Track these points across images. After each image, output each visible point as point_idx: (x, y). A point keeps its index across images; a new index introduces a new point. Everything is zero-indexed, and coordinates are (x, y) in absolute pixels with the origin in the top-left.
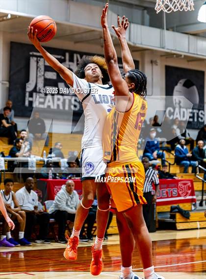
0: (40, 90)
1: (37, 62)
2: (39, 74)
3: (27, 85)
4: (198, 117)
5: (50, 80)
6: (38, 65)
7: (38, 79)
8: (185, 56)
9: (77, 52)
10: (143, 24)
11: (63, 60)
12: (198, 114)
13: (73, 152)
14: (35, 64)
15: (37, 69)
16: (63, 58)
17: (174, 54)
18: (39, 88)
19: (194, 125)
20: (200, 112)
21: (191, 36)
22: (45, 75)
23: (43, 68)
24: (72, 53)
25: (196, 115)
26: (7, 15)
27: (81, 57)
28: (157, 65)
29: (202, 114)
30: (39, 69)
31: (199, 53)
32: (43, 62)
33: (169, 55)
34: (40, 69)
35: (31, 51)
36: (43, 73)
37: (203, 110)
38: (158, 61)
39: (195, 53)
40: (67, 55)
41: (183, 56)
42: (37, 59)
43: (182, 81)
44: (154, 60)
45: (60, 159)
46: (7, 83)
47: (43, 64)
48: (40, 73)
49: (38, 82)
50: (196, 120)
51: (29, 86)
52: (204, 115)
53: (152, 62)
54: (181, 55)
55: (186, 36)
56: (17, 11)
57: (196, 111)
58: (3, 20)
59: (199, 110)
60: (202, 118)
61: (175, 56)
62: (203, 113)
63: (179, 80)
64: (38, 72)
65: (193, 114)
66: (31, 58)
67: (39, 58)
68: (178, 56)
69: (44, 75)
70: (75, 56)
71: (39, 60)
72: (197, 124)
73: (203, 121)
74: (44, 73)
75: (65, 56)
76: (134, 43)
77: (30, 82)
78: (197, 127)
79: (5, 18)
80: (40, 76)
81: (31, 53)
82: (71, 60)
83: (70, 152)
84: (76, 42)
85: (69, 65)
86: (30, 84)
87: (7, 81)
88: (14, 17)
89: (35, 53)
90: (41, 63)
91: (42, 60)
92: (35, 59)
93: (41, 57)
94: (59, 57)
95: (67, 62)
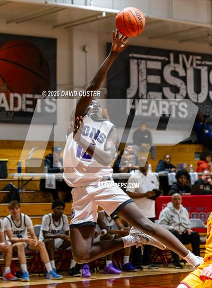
0: (142, 96)
1: (138, 65)
2: (140, 79)
3: (128, 91)
5: (153, 84)
6: (139, 69)
7: (140, 84)
9: (182, 53)
11: (167, 61)
13: (182, 165)
14: (136, 67)
15: (138, 73)
16: (167, 59)
18: (142, 94)
22: (148, 79)
23: (144, 72)
24: (177, 54)
26: (101, 13)
27: (188, 59)
30: (140, 73)
32: (145, 64)
34: (142, 73)
35: (131, 53)
36: (145, 77)
40: (172, 56)
42: (138, 62)
45: (167, 174)
46: (105, 89)
47: (145, 67)
48: (142, 77)
49: (140, 87)
51: (130, 92)
56: (113, 9)
58: (98, 19)
64: (140, 76)
66: (131, 60)
67: (140, 61)
69: (146, 79)
70: (181, 56)
71: (141, 63)
74: (147, 77)
75: (169, 57)
77: (131, 88)
79: (99, 17)
80: (142, 80)
81: (131, 55)
82: (176, 61)
83: (179, 164)
84: (181, 41)
85: (175, 68)
86: (131, 90)
87: (104, 87)
88: (109, 15)
89: (135, 55)
90: (143, 66)
91: (143, 62)
92: (136, 61)
93: (142, 59)
94: (163, 58)
95: (172, 64)
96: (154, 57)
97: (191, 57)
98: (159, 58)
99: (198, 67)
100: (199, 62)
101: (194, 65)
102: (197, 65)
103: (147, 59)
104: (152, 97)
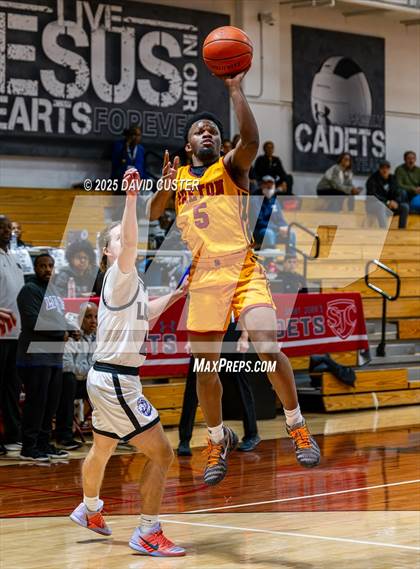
4: (371, 145)
5: (20, 63)
8: (338, 2)
11: (49, 15)
12: (370, 138)
16: (50, 11)
19: (361, 164)
20: (376, 134)
22: (9, 52)
23: (2, 37)
25: (365, 140)
27: (94, 13)
28: (272, 25)
29: (379, 138)
32: (3, 20)
33: (299, 2)
36: (3, 48)
37: (383, 129)
38: (276, 16)
40: (60, 4)
41: (333, 3)
43: (332, 62)
44: (266, 12)
47: (3, 26)
50: (365, 154)
52: (384, 141)
53: (259, 17)
54: (329, 1)
57: (364, 133)
59: (373, 130)
60: (379, 149)
62: (382, 138)
63: (325, 60)
65: (360, 138)
68: (323, 2)
69: (6, 52)
70: (79, 5)
72: (368, 162)
73: (381, 155)
74: (7, 47)
75: (54, 6)
82: (70, 16)
85: (66, 29)
94: (41, 8)
95: (61, 20)
96: (24, 6)
97: (101, 7)
98: (35, 8)
99: (116, 29)
100: (117, 19)
101: (108, 24)
102: (114, 24)
103: (7, 10)
104: (17, 91)
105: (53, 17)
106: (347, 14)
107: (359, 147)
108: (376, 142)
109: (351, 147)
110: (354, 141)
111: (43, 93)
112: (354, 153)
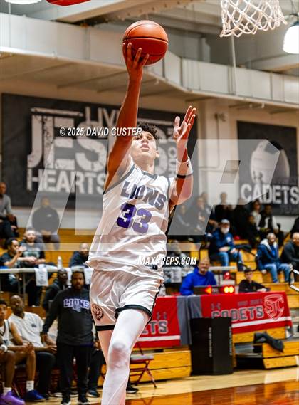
1: (43, 123)
2: (46, 141)
3: (30, 158)
4: (289, 197)
5: (62, 149)
6: (45, 128)
7: (46, 149)
8: (266, 105)
9: (102, 106)
10: (200, 59)
11: (81, 118)
12: (289, 192)
14: (40, 125)
15: (43, 133)
16: (81, 115)
17: (250, 103)
18: (47, 162)
19: (284, 209)
20: (293, 189)
21: (274, 76)
22: (55, 143)
23: (51, 132)
24: (95, 108)
25: (286, 194)
27: (109, 114)
28: (224, 120)
29: (295, 192)
30: (45, 133)
31: (287, 101)
32: (51, 122)
33: (242, 105)
34: (48, 133)
35: (33, 107)
36: (51, 139)
37: (297, 185)
38: (227, 115)
39: (282, 100)
40: (88, 110)
41: (263, 106)
42: (42, 119)
44: (220, 112)
47: (52, 125)
48: (48, 138)
49: (45, 152)
50: (286, 202)
51: (32, 159)
53: (216, 116)
54: (260, 105)
55: (267, 75)
56: (10, 46)
57: (285, 188)
59: (291, 186)
60: (295, 199)
61: (251, 106)
64: (45, 138)
65: (282, 192)
66: (33, 117)
67: (45, 117)
68: (256, 106)
70: (100, 111)
71: (46, 120)
72: (288, 208)
73: (296, 203)
74: (54, 139)
75: (84, 112)
76: (188, 89)
77: (33, 154)
78: (288, 212)
80: (48, 144)
81: (33, 110)
82: (94, 117)
84: (101, 90)
86: (33, 157)
88: (4, 55)
89: (39, 110)
90: (49, 124)
91: (50, 119)
92: (40, 118)
93: (48, 115)
94: (76, 114)
95: (88, 121)
96: (65, 113)
97: (114, 112)
98: (71, 113)
103: (54, 116)
104: (61, 167)
105: (83, 119)
106: (272, 113)
107: (282, 198)
108: (293, 194)
109: (277, 198)
110: (279, 194)
111: (78, 168)
112: (279, 202)
